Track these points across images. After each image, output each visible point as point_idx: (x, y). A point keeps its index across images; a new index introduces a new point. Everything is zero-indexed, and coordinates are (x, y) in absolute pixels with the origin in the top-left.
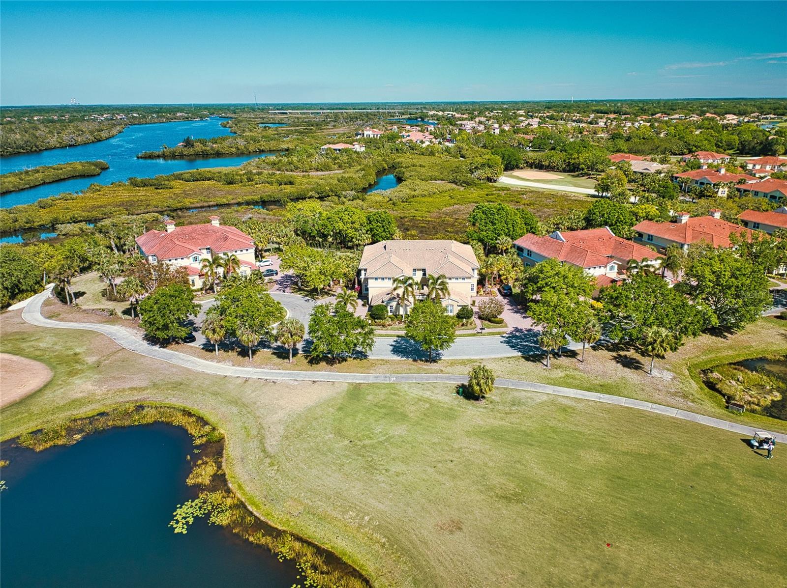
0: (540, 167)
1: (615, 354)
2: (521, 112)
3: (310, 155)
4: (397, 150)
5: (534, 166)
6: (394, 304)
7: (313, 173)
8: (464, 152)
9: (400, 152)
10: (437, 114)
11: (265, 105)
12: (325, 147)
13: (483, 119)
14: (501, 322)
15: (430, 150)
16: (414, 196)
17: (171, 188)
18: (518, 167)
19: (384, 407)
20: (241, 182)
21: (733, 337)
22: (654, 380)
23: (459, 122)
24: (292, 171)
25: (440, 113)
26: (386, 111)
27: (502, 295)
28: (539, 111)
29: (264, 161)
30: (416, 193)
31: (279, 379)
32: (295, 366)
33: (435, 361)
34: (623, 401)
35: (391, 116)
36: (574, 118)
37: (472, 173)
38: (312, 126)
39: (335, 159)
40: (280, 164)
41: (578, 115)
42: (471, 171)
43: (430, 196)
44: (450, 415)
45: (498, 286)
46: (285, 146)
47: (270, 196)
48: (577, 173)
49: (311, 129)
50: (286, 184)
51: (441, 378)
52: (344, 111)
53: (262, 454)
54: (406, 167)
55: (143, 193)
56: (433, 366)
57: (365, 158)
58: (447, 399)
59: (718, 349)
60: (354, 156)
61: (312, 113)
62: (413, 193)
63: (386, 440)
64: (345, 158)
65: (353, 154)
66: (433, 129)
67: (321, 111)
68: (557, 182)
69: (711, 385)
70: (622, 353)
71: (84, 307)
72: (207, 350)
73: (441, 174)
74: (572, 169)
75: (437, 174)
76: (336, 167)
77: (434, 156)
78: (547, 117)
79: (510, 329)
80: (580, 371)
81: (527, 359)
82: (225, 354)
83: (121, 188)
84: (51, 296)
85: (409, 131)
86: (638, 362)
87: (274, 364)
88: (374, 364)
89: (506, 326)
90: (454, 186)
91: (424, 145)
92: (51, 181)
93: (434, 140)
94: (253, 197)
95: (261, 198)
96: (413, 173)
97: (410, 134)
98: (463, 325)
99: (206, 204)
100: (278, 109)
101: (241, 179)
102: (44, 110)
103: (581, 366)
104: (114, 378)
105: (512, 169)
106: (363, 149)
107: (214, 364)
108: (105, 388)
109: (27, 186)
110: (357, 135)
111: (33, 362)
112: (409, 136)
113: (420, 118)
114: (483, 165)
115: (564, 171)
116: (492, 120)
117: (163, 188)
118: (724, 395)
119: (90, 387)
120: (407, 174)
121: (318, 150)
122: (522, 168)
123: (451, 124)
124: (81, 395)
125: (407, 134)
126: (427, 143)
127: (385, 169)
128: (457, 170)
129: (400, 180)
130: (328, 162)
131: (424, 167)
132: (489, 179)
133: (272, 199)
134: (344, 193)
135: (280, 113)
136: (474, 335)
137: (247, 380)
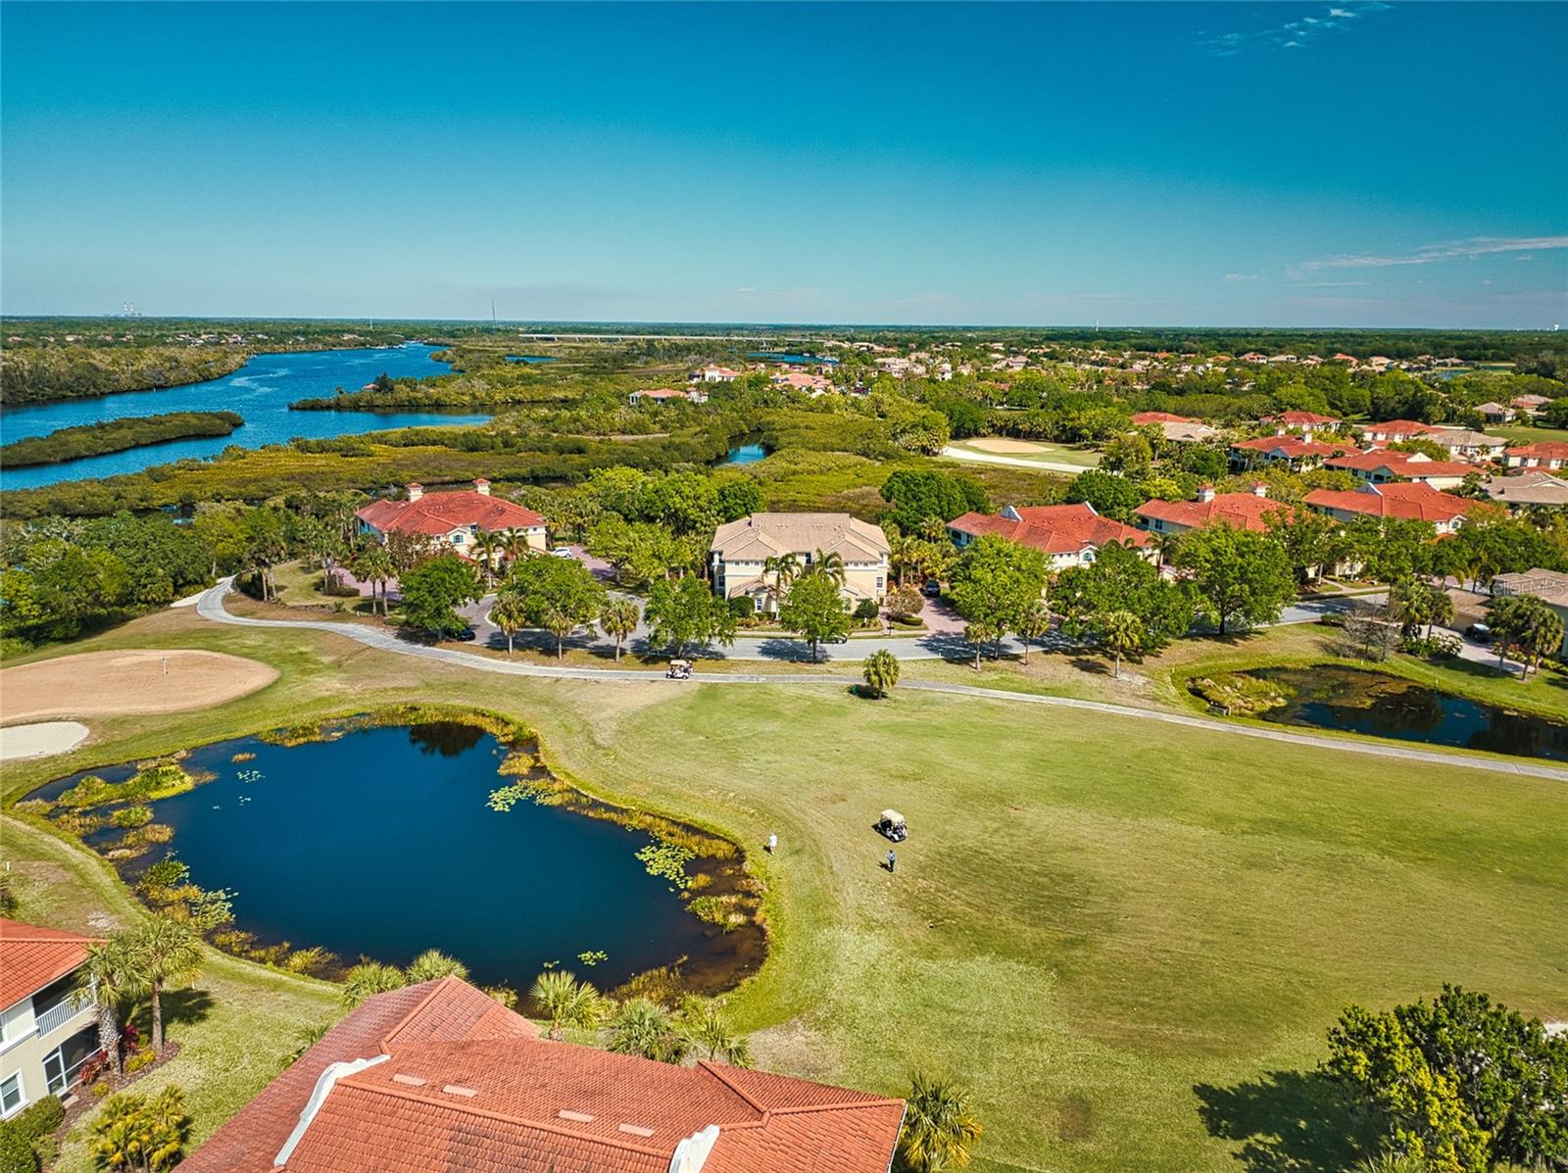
0: (1015, 433)
1: (1073, 658)
2: (999, 346)
3: (609, 408)
4: (766, 402)
5: (1004, 433)
6: (764, 596)
7: (617, 438)
8: (884, 408)
9: (771, 405)
10: (840, 347)
11: (510, 323)
12: (637, 394)
13: (923, 355)
14: (919, 623)
15: (824, 403)
16: (794, 473)
17: (369, 456)
18: (978, 434)
19: (750, 706)
20: (492, 448)
21: (1246, 643)
22: (1120, 684)
23: (879, 360)
24: (578, 433)
25: (846, 345)
26: (744, 339)
27: (926, 595)
28: (1031, 344)
29: (528, 416)
30: (798, 468)
31: (604, 679)
32: (625, 666)
33: (821, 662)
34: (1071, 703)
35: (753, 348)
36: (1093, 358)
37: (896, 439)
38: (606, 362)
39: (656, 414)
40: (557, 422)
41: (1102, 352)
42: (894, 437)
43: (821, 472)
44: (839, 712)
45: (920, 585)
46: (559, 395)
47: (548, 469)
48: (1077, 444)
49: (605, 368)
50: (571, 452)
51: (829, 679)
52: (663, 337)
53: (592, 747)
54: (781, 430)
55: (324, 462)
56: (818, 667)
57: (708, 414)
58: (835, 697)
59: (1221, 657)
60: (690, 410)
61: (602, 340)
62: (793, 466)
63: (754, 736)
64: (673, 413)
65: (687, 407)
66: (831, 370)
67: (620, 337)
68: (1042, 457)
69: (1197, 693)
70: (1083, 657)
71: (290, 604)
72: (494, 649)
73: (843, 440)
74: (1070, 437)
75: (834, 440)
76: (657, 427)
77: (832, 412)
78: (1045, 355)
79: (930, 633)
80: (1021, 673)
81: (950, 661)
82: (522, 653)
83: (281, 454)
84: (232, 591)
85: (786, 372)
86: (1103, 666)
87: (594, 664)
88: (735, 664)
89: (926, 628)
90: (864, 459)
91: (814, 396)
92: (149, 442)
93: (832, 387)
94: (517, 470)
95: (532, 471)
96: (793, 439)
97: (789, 376)
98: (863, 625)
99: (437, 479)
100: (535, 332)
101: (493, 442)
102: (78, 325)
103: (1023, 669)
104: (369, 676)
105: (968, 436)
106: (704, 399)
107: (508, 663)
108: (358, 687)
109: (110, 449)
110: (691, 377)
111: (244, 660)
112: (787, 379)
113: (808, 351)
114: (914, 426)
115: (1057, 440)
116: (941, 358)
117: (356, 456)
118: (1209, 702)
119: (338, 685)
120: (783, 440)
121: (624, 399)
122: (985, 436)
123: (865, 364)
124: (328, 693)
125: (784, 377)
126: (819, 392)
127: (744, 434)
128: (870, 434)
129: (769, 450)
130: (643, 420)
131: (814, 429)
132: (925, 450)
133: (551, 474)
134: (674, 465)
135: (541, 339)
136: (879, 637)
137: (557, 680)
